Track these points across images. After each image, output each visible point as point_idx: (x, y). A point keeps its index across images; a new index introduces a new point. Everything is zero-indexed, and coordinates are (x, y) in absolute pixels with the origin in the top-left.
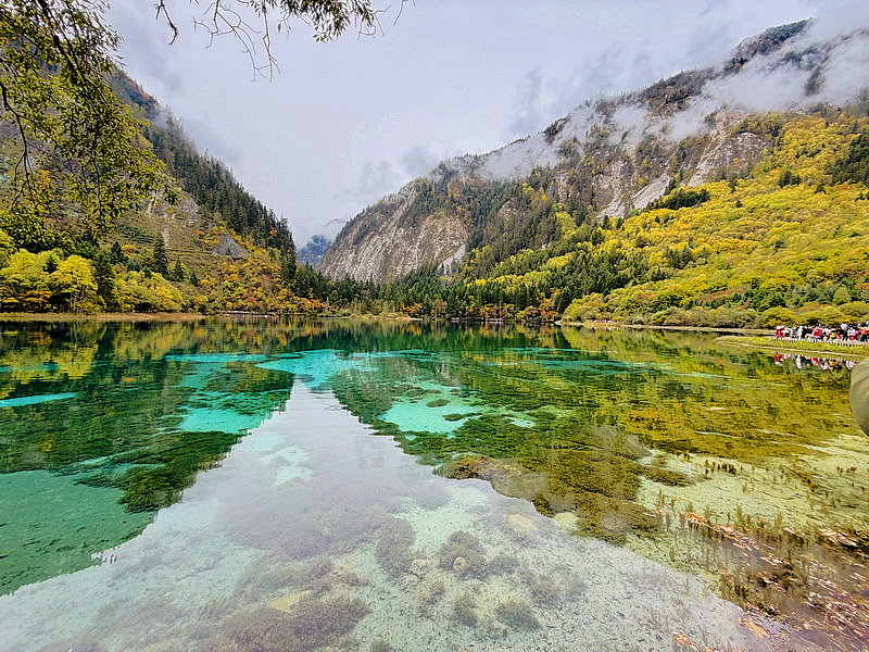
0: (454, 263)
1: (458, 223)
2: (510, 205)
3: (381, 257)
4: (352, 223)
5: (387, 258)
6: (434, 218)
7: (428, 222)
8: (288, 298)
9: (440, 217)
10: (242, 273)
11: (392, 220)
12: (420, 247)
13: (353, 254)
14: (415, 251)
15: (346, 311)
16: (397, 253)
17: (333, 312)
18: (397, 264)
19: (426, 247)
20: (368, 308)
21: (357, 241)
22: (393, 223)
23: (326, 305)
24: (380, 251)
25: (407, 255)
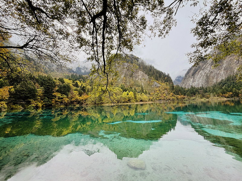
3: (205, 78)
4: (190, 69)
5: (208, 77)
8: (173, 96)
10: (159, 90)
12: (224, 70)
13: (192, 79)
14: (222, 72)
15: (194, 98)
16: (212, 75)
17: (189, 99)
18: (213, 78)
19: (228, 69)
20: (203, 96)
21: (193, 75)
22: (208, 65)
23: (186, 97)
24: (204, 75)
25: (218, 74)
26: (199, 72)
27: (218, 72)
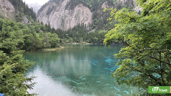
0: (89, 24)
1: (88, 9)
2: (106, 4)
3: (60, 21)
4: (44, 6)
5: (63, 21)
6: (79, 7)
7: (77, 8)
9: (81, 7)
11: (61, 6)
12: (75, 17)
14: (73, 19)
16: (66, 19)
18: (67, 23)
19: (77, 17)
21: (48, 13)
22: (62, 8)
24: (59, 18)
25: (70, 20)
26: (54, 12)
27: (71, 18)
